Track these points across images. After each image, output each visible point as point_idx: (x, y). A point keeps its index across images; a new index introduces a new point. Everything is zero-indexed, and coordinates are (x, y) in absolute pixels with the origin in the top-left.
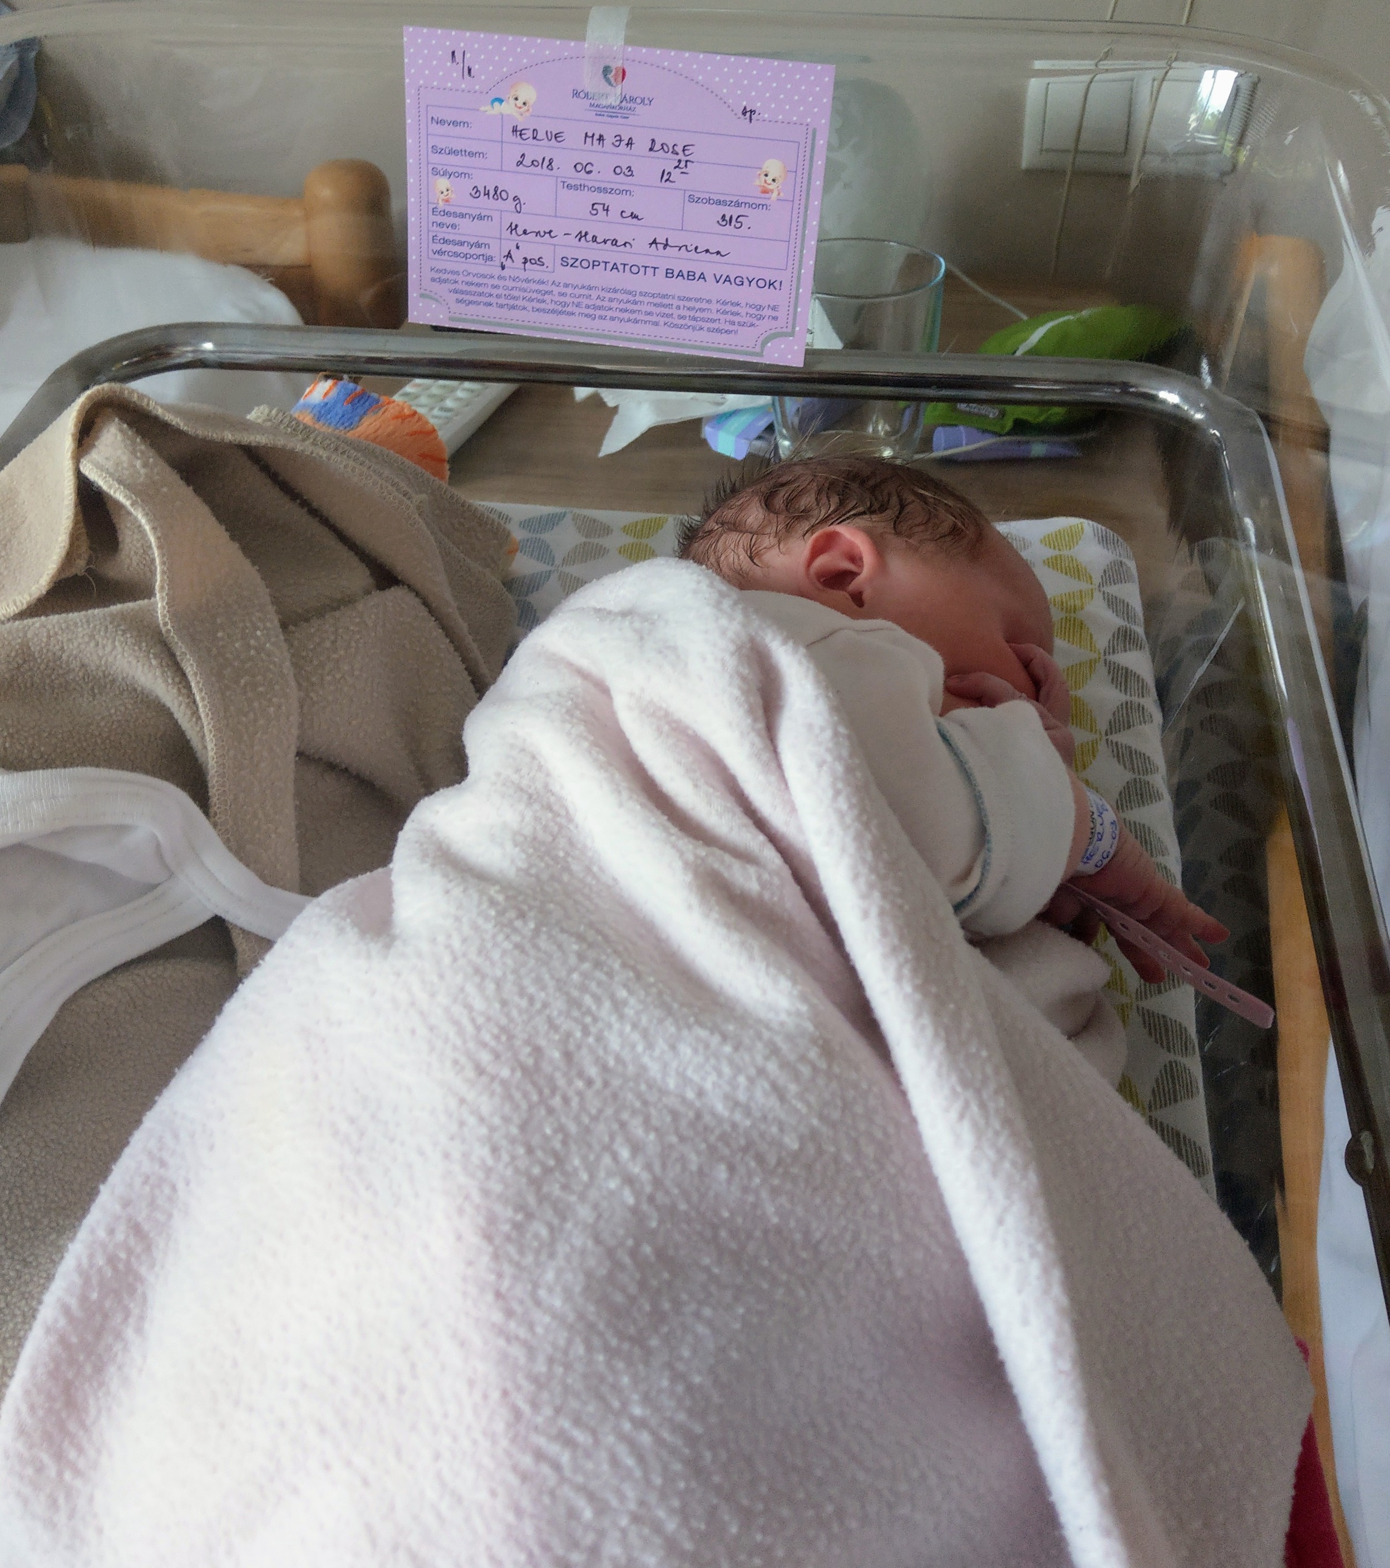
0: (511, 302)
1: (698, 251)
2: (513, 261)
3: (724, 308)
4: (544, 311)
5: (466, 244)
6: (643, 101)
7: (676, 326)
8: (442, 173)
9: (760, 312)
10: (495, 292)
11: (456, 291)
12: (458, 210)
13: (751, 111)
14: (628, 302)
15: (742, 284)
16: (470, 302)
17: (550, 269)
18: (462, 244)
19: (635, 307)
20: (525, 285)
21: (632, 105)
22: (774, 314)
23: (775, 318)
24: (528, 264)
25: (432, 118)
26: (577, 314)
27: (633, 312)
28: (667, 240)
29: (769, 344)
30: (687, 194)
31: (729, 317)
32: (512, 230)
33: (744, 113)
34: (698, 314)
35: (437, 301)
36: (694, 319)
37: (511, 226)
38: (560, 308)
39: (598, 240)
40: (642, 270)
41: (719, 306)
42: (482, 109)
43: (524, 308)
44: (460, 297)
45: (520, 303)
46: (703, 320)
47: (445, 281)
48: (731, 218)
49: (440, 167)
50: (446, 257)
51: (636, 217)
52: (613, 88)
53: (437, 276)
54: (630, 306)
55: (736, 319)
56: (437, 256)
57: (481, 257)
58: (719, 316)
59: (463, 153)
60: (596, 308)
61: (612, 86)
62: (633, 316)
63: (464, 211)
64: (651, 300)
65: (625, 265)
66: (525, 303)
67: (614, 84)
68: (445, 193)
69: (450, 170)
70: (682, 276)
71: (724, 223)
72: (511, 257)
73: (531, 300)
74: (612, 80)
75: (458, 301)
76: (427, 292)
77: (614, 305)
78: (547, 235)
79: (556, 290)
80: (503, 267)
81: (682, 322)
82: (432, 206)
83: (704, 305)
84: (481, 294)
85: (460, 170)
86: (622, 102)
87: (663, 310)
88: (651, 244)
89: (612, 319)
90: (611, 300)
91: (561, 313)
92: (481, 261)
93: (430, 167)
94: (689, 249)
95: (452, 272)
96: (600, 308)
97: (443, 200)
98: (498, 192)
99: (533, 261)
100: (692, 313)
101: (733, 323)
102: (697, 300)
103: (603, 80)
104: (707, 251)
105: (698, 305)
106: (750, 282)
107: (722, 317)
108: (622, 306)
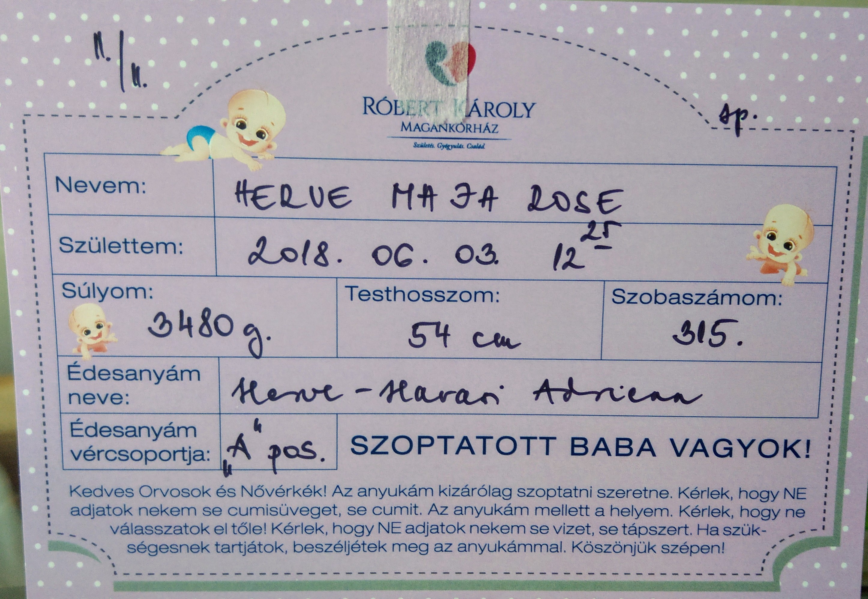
0: (248, 539)
1: (635, 397)
2: (249, 457)
3: (693, 503)
4: (318, 548)
5: (144, 431)
6: (513, 110)
7: (597, 548)
8: (84, 293)
9: (769, 505)
10: (212, 521)
11: (126, 530)
12: (125, 365)
13: (738, 112)
14: (496, 510)
15: (730, 454)
16: (159, 549)
17: (330, 462)
18: (135, 432)
19: (509, 520)
20: (275, 501)
21: (491, 120)
22: (796, 505)
23: (799, 513)
24: (282, 460)
25: (58, 179)
26: (388, 547)
27: (507, 529)
28: (571, 381)
29: (790, 565)
30: (611, 287)
31: (705, 520)
32: (243, 394)
33: (724, 119)
34: (644, 521)
35: (85, 552)
36: (636, 531)
37: (241, 385)
38: (352, 539)
39: (428, 396)
40: (522, 444)
41: (684, 502)
42: (169, 151)
43: (277, 548)
44: (135, 539)
45: (266, 538)
46: (653, 531)
47: (103, 512)
48: (702, 325)
49: (78, 281)
50: (103, 463)
51: (506, 343)
52: (450, 88)
53: (82, 502)
54: (499, 520)
55: (721, 522)
56: (82, 463)
57: (179, 455)
58: (684, 520)
59: (130, 247)
60: (427, 529)
61: (447, 83)
62: (506, 539)
63: (137, 365)
64: (543, 502)
65: (485, 438)
66: (278, 538)
67: (452, 80)
68: (95, 332)
69: (102, 283)
70: (606, 449)
71: (689, 337)
72: (244, 450)
73: (290, 529)
74: (448, 72)
75: (133, 549)
76: (65, 539)
77: (467, 520)
78: (320, 397)
79: (343, 503)
80: (227, 470)
81: (609, 539)
82: (65, 363)
83: (653, 502)
84: (180, 530)
85: (125, 283)
86: (469, 116)
87: (569, 520)
88: (537, 393)
89: (464, 548)
90: (460, 511)
91: (352, 548)
92: (179, 463)
93: (59, 281)
94: (617, 395)
95: (117, 492)
96: (437, 529)
97: (90, 347)
98: (211, 322)
99: (292, 452)
100: (629, 521)
101: (713, 531)
102: (638, 493)
103: (428, 73)
104: (655, 396)
105: (641, 504)
106: (746, 449)
107: (692, 522)
108: (484, 520)
